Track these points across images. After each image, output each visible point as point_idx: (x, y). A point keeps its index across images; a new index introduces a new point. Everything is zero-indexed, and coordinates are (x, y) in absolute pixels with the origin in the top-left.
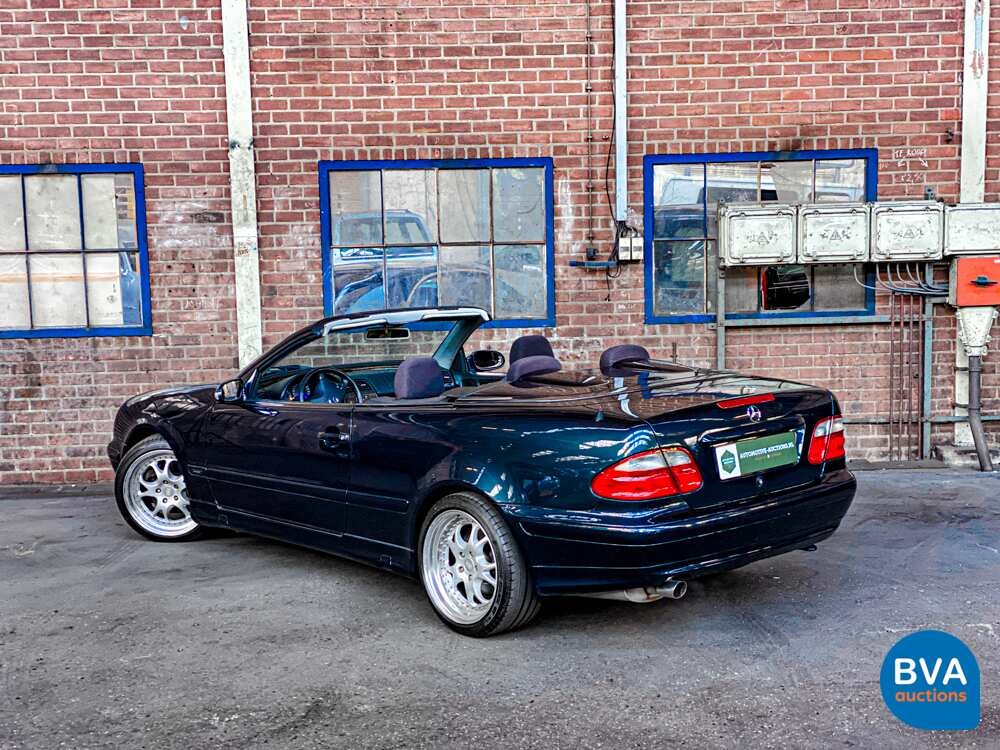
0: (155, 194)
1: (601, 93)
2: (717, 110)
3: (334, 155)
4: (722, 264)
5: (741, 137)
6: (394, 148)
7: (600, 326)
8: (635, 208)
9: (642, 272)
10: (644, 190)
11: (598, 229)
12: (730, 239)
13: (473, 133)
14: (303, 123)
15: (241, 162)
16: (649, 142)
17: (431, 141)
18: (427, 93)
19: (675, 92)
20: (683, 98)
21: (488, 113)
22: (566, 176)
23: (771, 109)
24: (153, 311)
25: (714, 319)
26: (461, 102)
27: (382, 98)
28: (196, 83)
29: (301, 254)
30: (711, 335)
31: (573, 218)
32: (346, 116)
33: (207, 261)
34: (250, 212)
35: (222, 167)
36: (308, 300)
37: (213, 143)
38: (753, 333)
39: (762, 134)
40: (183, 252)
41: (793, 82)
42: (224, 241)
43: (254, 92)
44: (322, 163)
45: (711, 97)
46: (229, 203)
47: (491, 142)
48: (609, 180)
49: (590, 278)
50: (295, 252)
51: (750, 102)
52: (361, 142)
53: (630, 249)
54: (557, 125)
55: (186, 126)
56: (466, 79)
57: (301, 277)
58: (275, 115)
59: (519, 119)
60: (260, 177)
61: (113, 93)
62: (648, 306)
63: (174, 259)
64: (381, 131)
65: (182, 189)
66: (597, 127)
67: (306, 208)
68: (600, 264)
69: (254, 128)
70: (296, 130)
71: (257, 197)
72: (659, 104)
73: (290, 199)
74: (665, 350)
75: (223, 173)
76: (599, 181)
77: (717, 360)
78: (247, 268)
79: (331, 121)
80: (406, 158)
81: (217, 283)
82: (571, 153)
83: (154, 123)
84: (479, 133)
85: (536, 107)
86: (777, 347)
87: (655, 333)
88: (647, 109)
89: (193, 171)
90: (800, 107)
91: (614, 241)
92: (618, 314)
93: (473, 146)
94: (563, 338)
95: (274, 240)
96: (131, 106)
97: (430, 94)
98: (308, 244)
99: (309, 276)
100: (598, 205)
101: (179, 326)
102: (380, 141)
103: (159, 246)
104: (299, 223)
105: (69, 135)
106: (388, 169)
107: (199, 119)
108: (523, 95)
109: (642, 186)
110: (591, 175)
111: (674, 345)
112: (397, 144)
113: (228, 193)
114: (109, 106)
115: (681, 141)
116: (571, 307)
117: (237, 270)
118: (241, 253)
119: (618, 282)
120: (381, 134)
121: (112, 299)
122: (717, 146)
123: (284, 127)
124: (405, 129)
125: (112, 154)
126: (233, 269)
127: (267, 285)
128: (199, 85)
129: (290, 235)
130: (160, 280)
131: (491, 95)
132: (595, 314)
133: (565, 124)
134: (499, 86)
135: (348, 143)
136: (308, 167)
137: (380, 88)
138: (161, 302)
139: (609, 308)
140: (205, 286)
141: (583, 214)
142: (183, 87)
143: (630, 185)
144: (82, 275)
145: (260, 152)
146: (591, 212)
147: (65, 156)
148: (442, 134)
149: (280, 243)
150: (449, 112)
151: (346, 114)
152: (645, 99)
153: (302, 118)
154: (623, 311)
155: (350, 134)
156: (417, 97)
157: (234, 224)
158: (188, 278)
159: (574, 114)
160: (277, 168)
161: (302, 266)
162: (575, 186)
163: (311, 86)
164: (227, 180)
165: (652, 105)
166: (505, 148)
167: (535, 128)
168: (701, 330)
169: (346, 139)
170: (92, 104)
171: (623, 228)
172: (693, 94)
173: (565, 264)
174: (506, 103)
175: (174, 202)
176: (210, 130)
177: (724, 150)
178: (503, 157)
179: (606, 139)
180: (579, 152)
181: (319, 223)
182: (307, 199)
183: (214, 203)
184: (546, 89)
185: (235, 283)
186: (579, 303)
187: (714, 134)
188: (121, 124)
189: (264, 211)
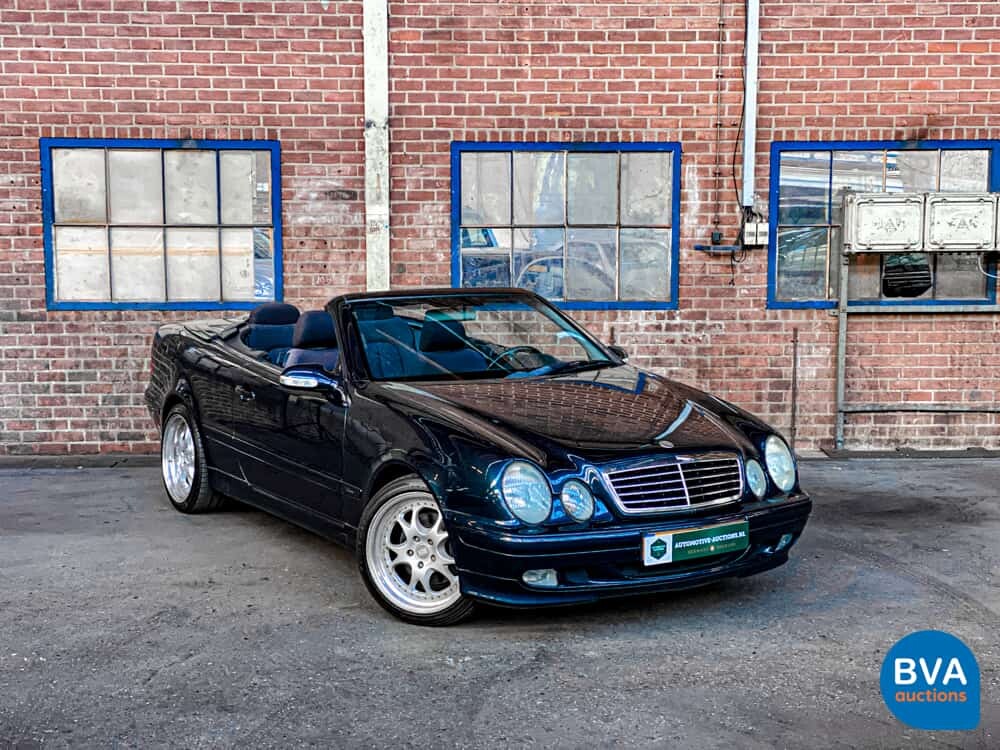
0: (291, 171)
1: (730, 79)
2: (846, 98)
3: (467, 135)
4: (847, 250)
5: (868, 125)
6: (526, 130)
7: (722, 309)
8: (762, 195)
9: (766, 257)
10: (770, 175)
11: (724, 214)
12: (858, 226)
13: (603, 117)
14: (437, 104)
15: (376, 142)
16: (776, 129)
17: (562, 124)
18: (560, 76)
19: (805, 79)
20: (813, 86)
21: (620, 98)
22: (693, 159)
23: (899, 98)
24: (285, 286)
25: (836, 305)
26: (593, 86)
27: (516, 80)
28: (335, 63)
29: (430, 233)
30: (832, 321)
31: (699, 202)
32: (479, 99)
33: (339, 238)
34: (383, 190)
35: (357, 145)
36: (437, 278)
37: (349, 122)
38: (874, 319)
39: (889, 123)
40: (317, 228)
41: (921, 73)
42: (356, 219)
43: (391, 73)
44: (454, 142)
45: (840, 86)
46: (363, 182)
47: (621, 126)
48: (736, 166)
49: (713, 262)
50: (425, 231)
51: (878, 91)
52: (494, 124)
53: (755, 235)
54: (686, 110)
55: (325, 106)
56: (599, 63)
57: (430, 256)
58: (410, 95)
59: (650, 104)
60: (394, 156)
61: (253, 71)
62: (770, 291)
63: (306, 235)
64: (513, 113)
65: (317, 167)
66: (726, 112)
67: (436, 188)
68: (724, 249)
69: (390, 109)
70: (430, 110)
71: (390, 177)
72: (788, 91)
73: (422, 178)
74: (785, 336)
75: (357, 152)
76: (727, 166)
77: (837, 346)
78: (378, 245)
79: (464, 102)
80: (536, 140)
81: (348, 259)
82: (700, 139)
83: (292, 102)
84: (610, 117)
85: (667, 92)
86: (897, 335)
87: (776, 318)
88: (777, 96)
89: (329, 150)
90: (928, 97)
91: (739, 226)
92: (740, 299)
93: (603, 130)
94: (686, 321)
95: (405, 219)
96: (270, 84)
97: (563, 77)
98: (438, 223)
99: (438, 255)
100: (724, 190)
101: (310, 301)
102: (512, 123)
103: (293, 222)
104: (430, 202)
105: (209, 111)
106: (519, 151)
107: (336, 98)
108: (653, 80)
109: (768, 172)
110: (719, 160)
111: (795, 330)
112: (529, 127)
113: (362, 171)
114: (250, 83)
115: (809, 128)
116: (694, 291)
117: (368, 247)
118: (373, 230)
119: (742, 267)
120: (513, 116)
121: (245, 274)
122: (845, 134)
123: (419, 107)
124: (537, 112)
125: (251, 131)
126: (364, 247)
127: (396, 262)
128: (338, 65)
129: (421, 213)
130: (293, 256)
131: (622, 79)
132: (718, 298)
133: (695, 108)
134: (632, 71)
135: (479, 124)
136: (441, 148)
137: (514, 71)
138: (293, 277)
139: (733, 292)
140: (337, 262)
141: (709, 198)
142: (322, 66)
143: (757, 170)
144: (217, 249)
145: (395, 132)
146: (718, 197)
147: (204, 132)
148: (573, 117)
149: (410, 222)
150: (581, 96)
151: (479, 96)
152: (775, 87)
153: (437, 99)
154: (746, 295)
155: (483, 116)
156: (550, 80)
157: (367, 202)
158: (319, 255)
159: (704, 99)
160: (410, 147)
161: (432, 244)
162: (703, 171)
163: (447, 67)
164: (362, 159)
165: (781, 92)
166: (635, 132)
167: (664, 112)
168: (822, 315)
169: (479, 120)
170: (234, 81)
171: (749, 213)
172: (822, 82)
173: (690, 247)
174: (637, 88)
175: (309, 180)
176: (346, 109)
177: (852, 139)
178: (632, 141)
179: (734, 125)
180: (707, 138)
181: (449, 202)
182: (439, 178)
183: (347, 181)
184: (678, 74)
185: (365, 260)
186: (703, 287)
187: (841, 122)
188: (261, 102)
189: (396, 190)
